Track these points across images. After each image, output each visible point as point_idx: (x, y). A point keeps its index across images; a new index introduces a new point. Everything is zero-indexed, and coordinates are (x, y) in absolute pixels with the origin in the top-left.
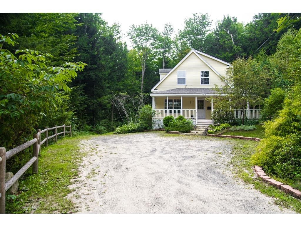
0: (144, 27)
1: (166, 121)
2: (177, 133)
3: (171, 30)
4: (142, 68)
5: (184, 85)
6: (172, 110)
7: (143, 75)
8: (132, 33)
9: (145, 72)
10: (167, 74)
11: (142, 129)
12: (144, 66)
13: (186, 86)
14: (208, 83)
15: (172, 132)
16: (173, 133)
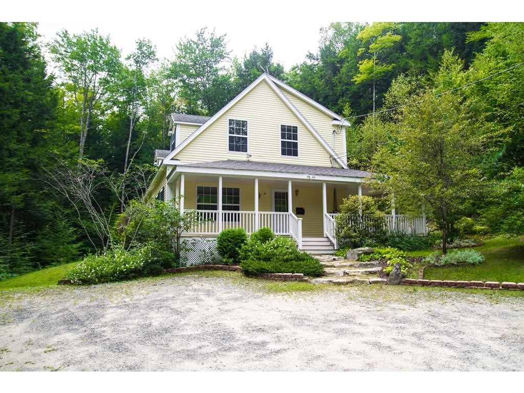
0: (89, 41)
1: (230, 242)
2: (301, 280)
3: (151, 55)
4: (81, 128)
5: (246, 153)
6: (239, 214)
7: (84, 140)
8: (62, 50)
9: (88, 136)
10: (200, 126)
11: (157, 266)
12: (87, 123)
13: (250, 156)
14: (295, 154)
15: (280, 276)
16: (285, 279)
